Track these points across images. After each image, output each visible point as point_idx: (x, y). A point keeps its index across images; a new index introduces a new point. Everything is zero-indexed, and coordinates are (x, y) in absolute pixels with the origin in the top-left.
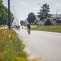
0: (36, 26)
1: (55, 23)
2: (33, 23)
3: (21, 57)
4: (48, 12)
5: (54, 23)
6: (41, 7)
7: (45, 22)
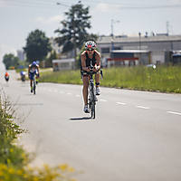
0: (51, 69)
1: (108, 60)
2: (40, 60)
3: (6, 162)
4: (86, 29)
5: (104, 60)
6: (67, 14)
7: (78, 58)
